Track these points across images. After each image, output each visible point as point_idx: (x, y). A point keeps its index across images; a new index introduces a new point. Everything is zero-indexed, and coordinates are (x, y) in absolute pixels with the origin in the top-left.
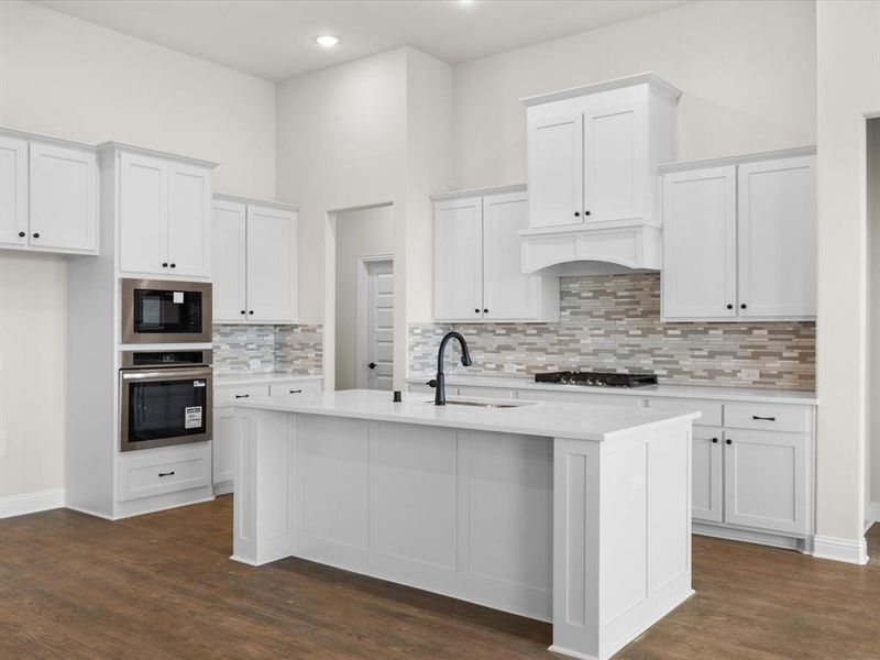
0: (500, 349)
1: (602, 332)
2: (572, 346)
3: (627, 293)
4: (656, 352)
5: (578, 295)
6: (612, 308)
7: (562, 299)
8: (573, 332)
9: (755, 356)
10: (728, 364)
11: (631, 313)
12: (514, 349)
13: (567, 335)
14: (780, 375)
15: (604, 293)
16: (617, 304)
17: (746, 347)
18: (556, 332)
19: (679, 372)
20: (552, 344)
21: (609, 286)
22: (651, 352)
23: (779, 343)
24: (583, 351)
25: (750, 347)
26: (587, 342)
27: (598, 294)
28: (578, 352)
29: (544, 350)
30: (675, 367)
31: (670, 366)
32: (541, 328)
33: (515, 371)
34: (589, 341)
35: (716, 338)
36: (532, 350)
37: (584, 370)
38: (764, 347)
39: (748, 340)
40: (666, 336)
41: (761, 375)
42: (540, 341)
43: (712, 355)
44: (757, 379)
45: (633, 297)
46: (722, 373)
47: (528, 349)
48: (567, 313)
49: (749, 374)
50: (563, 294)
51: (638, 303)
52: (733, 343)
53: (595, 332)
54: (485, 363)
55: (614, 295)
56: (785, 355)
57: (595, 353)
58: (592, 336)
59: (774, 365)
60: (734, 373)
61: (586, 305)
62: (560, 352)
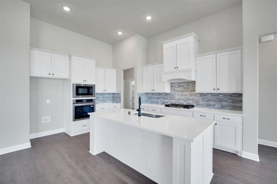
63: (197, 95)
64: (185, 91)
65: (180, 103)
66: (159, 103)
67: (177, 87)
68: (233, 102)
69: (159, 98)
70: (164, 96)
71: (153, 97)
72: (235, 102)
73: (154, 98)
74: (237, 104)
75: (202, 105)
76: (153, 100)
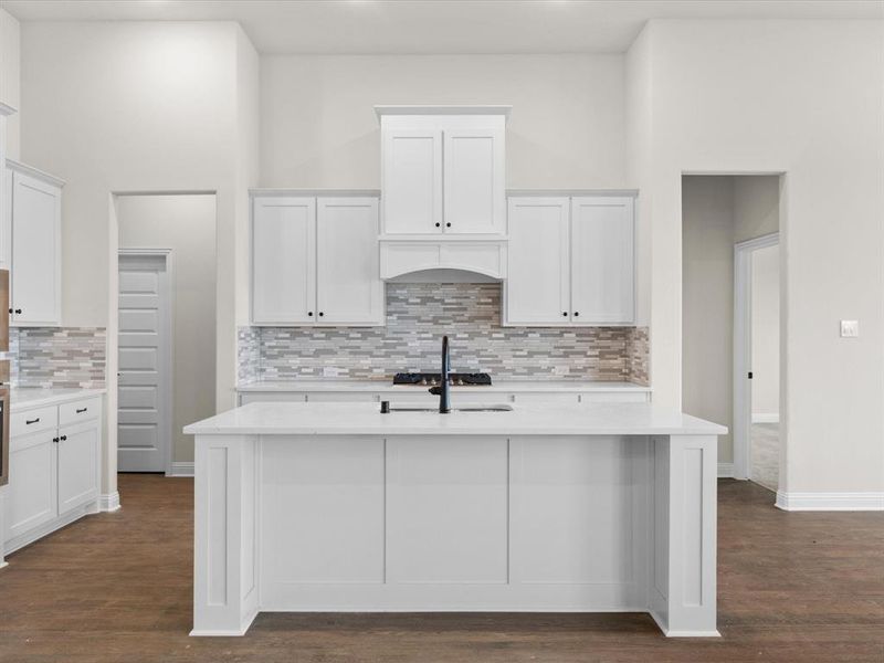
0: (317, 353)
1: (430, 335)
2: (399, 348)
3: (454, 301)
4: (482, 353)
5: (406, 301)
6: (441, 313)
7: (388, 304)
8: (399, 336)
9: (566, 355)
10: (544, 362)
11: (458, 318)
12: (336, 353)
13: (394, 339)
14: (585, 369)
15: (432, 299)
16: (445, 310)
17: (559, 348)
18: (382, 336)
19: (503, 370)
20: (377, 348)
21: (437, 293)
22: (477, 353)
23: (583, 344)
24: (411, 353)
25: (562, 348)
26: (415, 345)
27: (425, 300)
28: (406, 354)
29: (371, 354)
30: (500, 365)
31: (495, 365)
32: (366, 331)
33: (336, 375)
34: (417, 343)
35: (534, 340)
36: (355, 353)
37: (411, 371)
38: (573, 347)
39: (561, 342)
40: (491, 339)
41: (571, 370)
42: (365, 345)
43: (531, 354)
44: (568, 373)
45: (461, 304)
46: (538, 369)
47: (351, 353)
48: (394, 317)
49: (561, 369)
50: (389, 300)
51: (465, 309)
52: (547, 345)
53: (423, 336)
54: (300, 368)
55: (442, 301)
56: (589, 353)
57: (423, 355)
58: (420, 339)
59: (581, 362)
60: (549, 370)
61: (414, 310)
62: (387, 355)
63: (494, 335)
64: (448, 318)
65: (429, 367)
66: (327, 372)
67: (417, 304)
68: (601, 356)
69: (331, 352)
70: (353, 343)
71: (294, 345)
72: (608, 356)
73: (300, 354)
74: (611, 361)
75: (513, 371)
76: (295, 362)
